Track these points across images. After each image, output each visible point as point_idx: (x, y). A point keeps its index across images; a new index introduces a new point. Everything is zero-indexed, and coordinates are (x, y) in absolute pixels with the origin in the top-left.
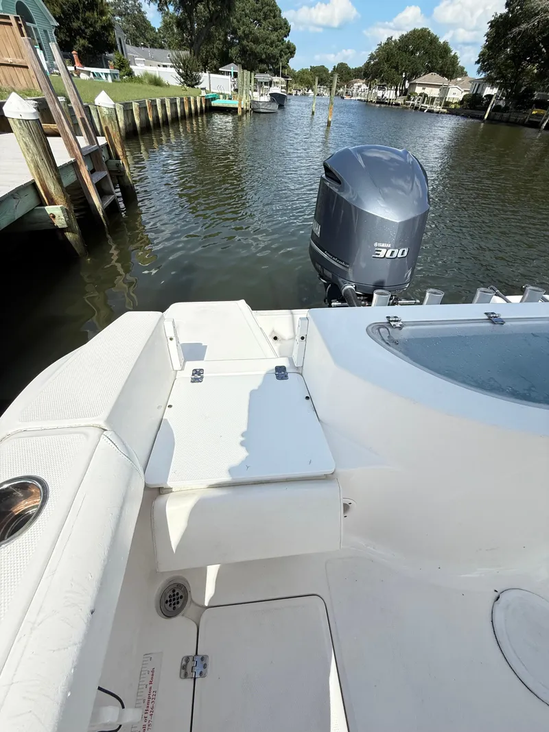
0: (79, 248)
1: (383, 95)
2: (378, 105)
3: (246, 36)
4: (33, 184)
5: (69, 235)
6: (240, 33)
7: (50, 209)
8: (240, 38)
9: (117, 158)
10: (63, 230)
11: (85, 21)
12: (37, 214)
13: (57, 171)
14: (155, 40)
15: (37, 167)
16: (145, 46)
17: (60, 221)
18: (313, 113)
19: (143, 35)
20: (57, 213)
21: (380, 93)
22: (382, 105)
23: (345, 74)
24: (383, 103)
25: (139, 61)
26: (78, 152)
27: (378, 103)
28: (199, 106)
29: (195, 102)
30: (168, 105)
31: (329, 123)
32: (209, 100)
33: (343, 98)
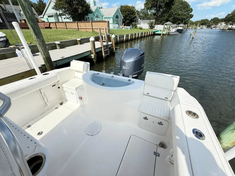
0: (95, 63)
1: (232, 27)
2: (228, 31)
3: (176, 14)
4: (91, 51)
5: (94, 60)
6: (174, 14)
7: (92, 55)
8: (174, 15)
9: (113, 46)
10: (93, 59)
11: (130, 17)
12: (90, 56)
13: (95, 49)
14: (149, 18)
15: (92, 48)
16: (146, 19)
17: (93, 57)
18: (191, 34)
19: (146, 17)
20: (93, 56)
21: (230, 26)
22: (231, 31)
23: (216, 21)
24: (231, 30)
25: (142, 23)
26: (102, 46)
27: (228, 30)
28: (150, 34)
29: (150, 33)
30: (140, 34)
31: (193, 38)
32: (155, 32)
33: (212, 29)
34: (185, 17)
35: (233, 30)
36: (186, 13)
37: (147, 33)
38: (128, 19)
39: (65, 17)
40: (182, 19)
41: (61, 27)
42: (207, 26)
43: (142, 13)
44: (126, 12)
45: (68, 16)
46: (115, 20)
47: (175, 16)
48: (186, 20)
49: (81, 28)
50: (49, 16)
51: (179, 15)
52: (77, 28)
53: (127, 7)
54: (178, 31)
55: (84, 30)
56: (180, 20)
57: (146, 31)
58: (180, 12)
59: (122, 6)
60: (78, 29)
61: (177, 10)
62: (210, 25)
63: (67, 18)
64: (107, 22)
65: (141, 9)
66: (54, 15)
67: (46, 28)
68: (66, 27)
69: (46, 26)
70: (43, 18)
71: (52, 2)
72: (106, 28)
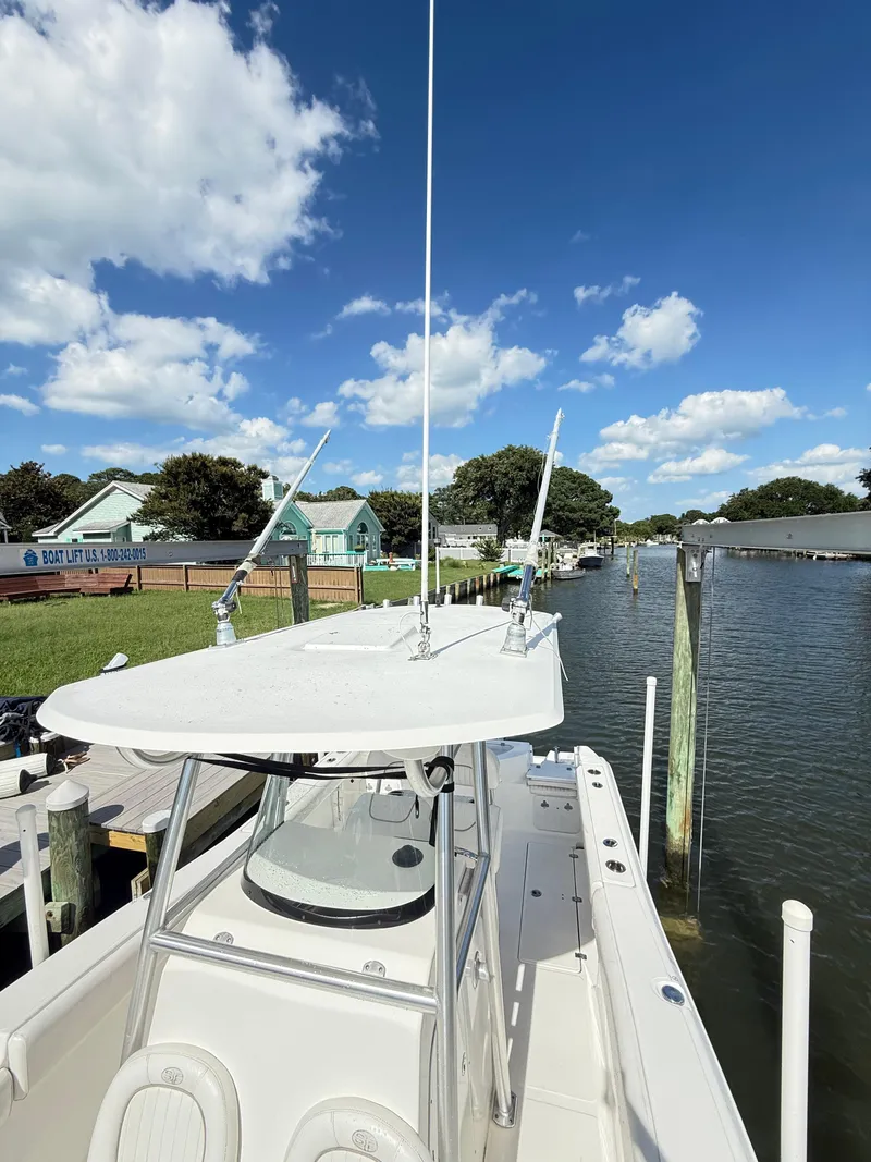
16: (462, 522)
28: (492, 580)
29: (488, 578)
30: (457, 588)
32: (506, 573)
34: (594, 516)
36: (593, 505)
37: (481, 579)
38: (399, 533)
40: (587, 521)
43: (442, 500)
44: (389, 511)
46: (355, 539)
47: (560, 513)
48: (601, 525)
50: (87, 536)
51: (573, 510)
53: (392, 496)
54: (584, 564)
55: (262, 593)
56: (581, 525)
57: (476, 574)
58: (573, 502)
59: (377, 494)
61: (562, 496)
65: (439, 489)
66: (115, 530)
67: (115, 592)
68: (187, 580)
69: (110, 586)
70: (55, 537)
71: (117, 491)
72: (351, 587)
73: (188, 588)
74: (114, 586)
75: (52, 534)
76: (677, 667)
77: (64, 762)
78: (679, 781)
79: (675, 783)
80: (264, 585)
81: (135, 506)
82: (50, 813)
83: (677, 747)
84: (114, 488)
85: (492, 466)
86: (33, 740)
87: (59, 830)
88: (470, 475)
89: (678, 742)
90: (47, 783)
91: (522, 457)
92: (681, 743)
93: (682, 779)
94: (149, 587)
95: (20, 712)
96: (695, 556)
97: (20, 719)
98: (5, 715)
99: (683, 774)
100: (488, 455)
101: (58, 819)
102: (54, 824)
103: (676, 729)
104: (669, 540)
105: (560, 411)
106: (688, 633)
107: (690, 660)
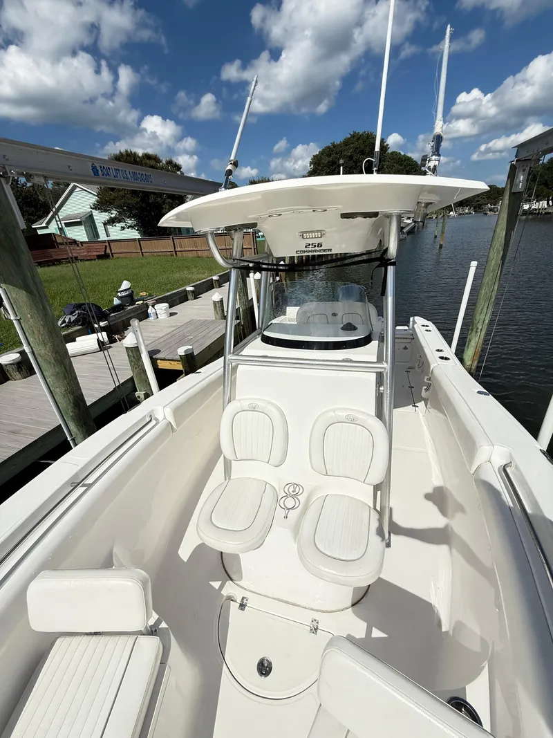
18: (435, 237)
31: (441, 246)
33: (487, 214)
35: (535, 213)
39: (123, 224)
41: (125, 251)
42: (475, 208)
45: (130, 222)
49: (183, 249)
50: (67, 225)
52: (173, 250)
55: (190, 255)
60: (176, 252)
62: (481, 205)
63: (128, 228)
64: (251, 234)
66: (84, 219)
67: (100, 257)
68: (141, 250)
69: (95, 253)
70: (46, 227)
71: (78, 189)
72: (249, 247)
73: (143, 254)
74: (98, 254)
75: (44, 225)
76: (492, 257)
77: (116, 337)
78: (477, 332)
79: (474, 333)
80: (192, 249)
81: (93, 199)
82: (127, 348)
83: (479, 311)
84: (75, 187)
85: (341, 152)
86: (96, 326)
87: (134, 357)
88: (323, 161)
89: (481, 308)
90: (111, 347)
91: (364, 142)
92: (482, 309)
93: (479, 330)
94: (117, 255)
95: (84, 310)
96: (524, 170)
97: (84, 314)
98: (77, 312)
99: (480, 327)
100: (338, 142)
101: (132, 351)
102: (131, 354)
103: (481, 300)
104: (467, 211)
105: (449, 26)
106: (504, 233)
107: (502, 252)
